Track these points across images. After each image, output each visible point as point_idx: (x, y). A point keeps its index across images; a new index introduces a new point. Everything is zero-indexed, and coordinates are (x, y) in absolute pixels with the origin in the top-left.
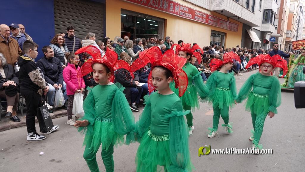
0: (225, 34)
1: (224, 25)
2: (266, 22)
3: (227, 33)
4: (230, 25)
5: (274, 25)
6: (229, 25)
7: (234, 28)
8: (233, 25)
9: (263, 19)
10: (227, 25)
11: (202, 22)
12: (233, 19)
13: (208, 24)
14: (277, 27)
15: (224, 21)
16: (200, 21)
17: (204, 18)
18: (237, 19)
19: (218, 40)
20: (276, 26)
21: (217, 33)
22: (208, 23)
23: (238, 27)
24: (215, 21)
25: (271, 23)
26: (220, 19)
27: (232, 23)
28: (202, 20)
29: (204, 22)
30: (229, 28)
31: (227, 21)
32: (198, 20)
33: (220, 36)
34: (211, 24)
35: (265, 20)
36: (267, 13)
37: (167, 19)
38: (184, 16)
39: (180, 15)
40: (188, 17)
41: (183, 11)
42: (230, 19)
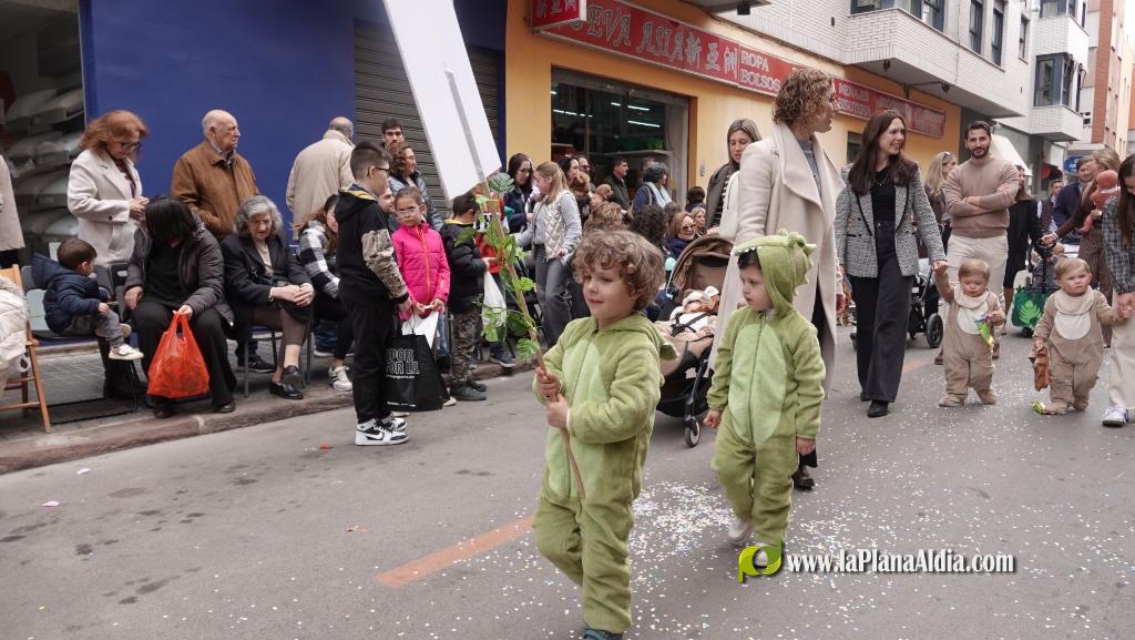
2: (1047, 102)
4: (913, 114)
5: (1077, 110)
7: (932, 123)
8: (924, 114)
9: (1036, 88)
12: (924, 92)
14: (1090, 117)
18: (941, 91)
20: (1088, 114)
23: (944, 120)
24: (860, 102)
25: (1067, 103)
26: (879, 94)
27: (922, 107)
31: (903, 101)
34: (848, 111)
35: (1042, 93)
36: (1048, 69)
37: (696, 98)
38: (754, 86)
39: (741, 84)
40: (767, 90)
41: (749, 69)
42: (913, 94)
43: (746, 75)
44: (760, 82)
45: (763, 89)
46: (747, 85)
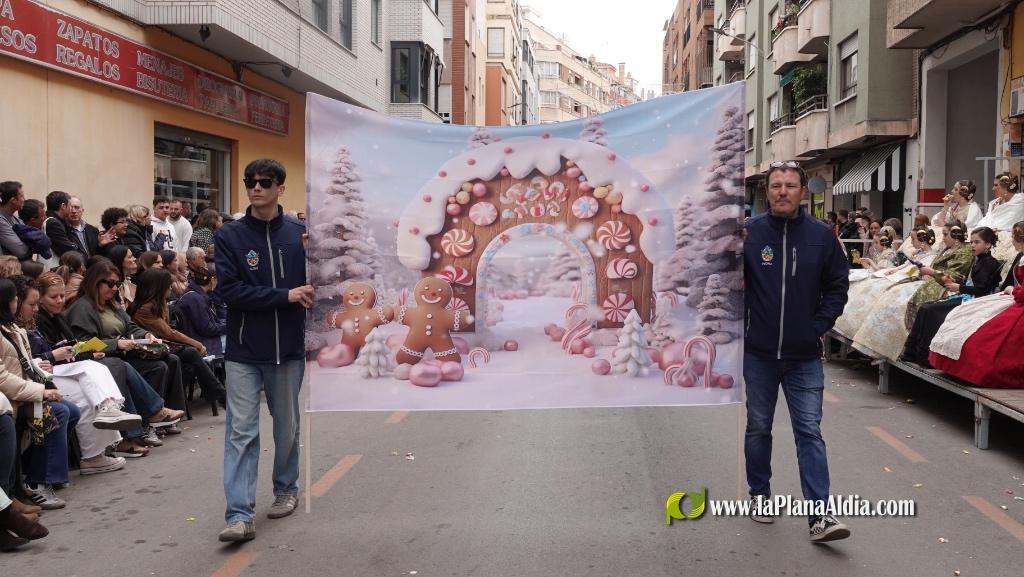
0: (231, 143)
1: (222, 103)
2: (406, 98)
3: (237, 141)
4: (248, 101)
5: (436, 110)
6: (244, 103)
7: (271, 115)
8: (262, 103)
9: (393, 81)
10: (232, 102)
11: (102, 77)
12: (259, 74)
13: (133, 93)
14: (450, 118)
15: (217, 79)
16: (88, 73)
17: (112, 60)
18: (282, 74)
19: (195, 171)
20: (447, 115)
21: (187, 139)
22: (132, 83)
23: (287, 112)
24: (172, 81)
25: (425, 101)
26: (198, 72)
27: (259, 95)
28: (101, 68)
29: (111, 80)
30: (245, 116)
31: (232, 84)
32: (75, 69)
33: (208, 153)
34: (153, 93)
35: (398, 86)
36: (404, 59)
42: (245, 74)
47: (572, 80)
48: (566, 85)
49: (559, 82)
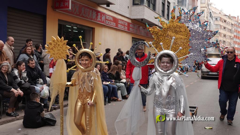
17: (126, 26)
22: (129, 30)
24: (135, 29)
28: (124, 28)
29: (126, 30)
31: (145, 29)
32: (121, 28)
34: (132, 31)
37: (95, 28)
38: (109, 25)
39: (106, 24)
40: (112, 26)
41: (108, 20)
43: (107, 22)
44: (111, 24)
45: (111, 26)
46: (107, 24)
47: (223, 21)
48: (222, 22)
49: (220, 22)
